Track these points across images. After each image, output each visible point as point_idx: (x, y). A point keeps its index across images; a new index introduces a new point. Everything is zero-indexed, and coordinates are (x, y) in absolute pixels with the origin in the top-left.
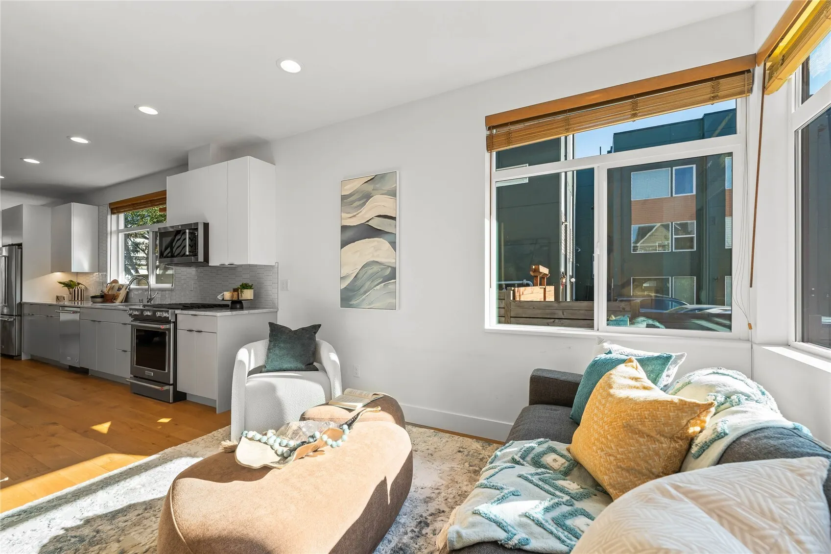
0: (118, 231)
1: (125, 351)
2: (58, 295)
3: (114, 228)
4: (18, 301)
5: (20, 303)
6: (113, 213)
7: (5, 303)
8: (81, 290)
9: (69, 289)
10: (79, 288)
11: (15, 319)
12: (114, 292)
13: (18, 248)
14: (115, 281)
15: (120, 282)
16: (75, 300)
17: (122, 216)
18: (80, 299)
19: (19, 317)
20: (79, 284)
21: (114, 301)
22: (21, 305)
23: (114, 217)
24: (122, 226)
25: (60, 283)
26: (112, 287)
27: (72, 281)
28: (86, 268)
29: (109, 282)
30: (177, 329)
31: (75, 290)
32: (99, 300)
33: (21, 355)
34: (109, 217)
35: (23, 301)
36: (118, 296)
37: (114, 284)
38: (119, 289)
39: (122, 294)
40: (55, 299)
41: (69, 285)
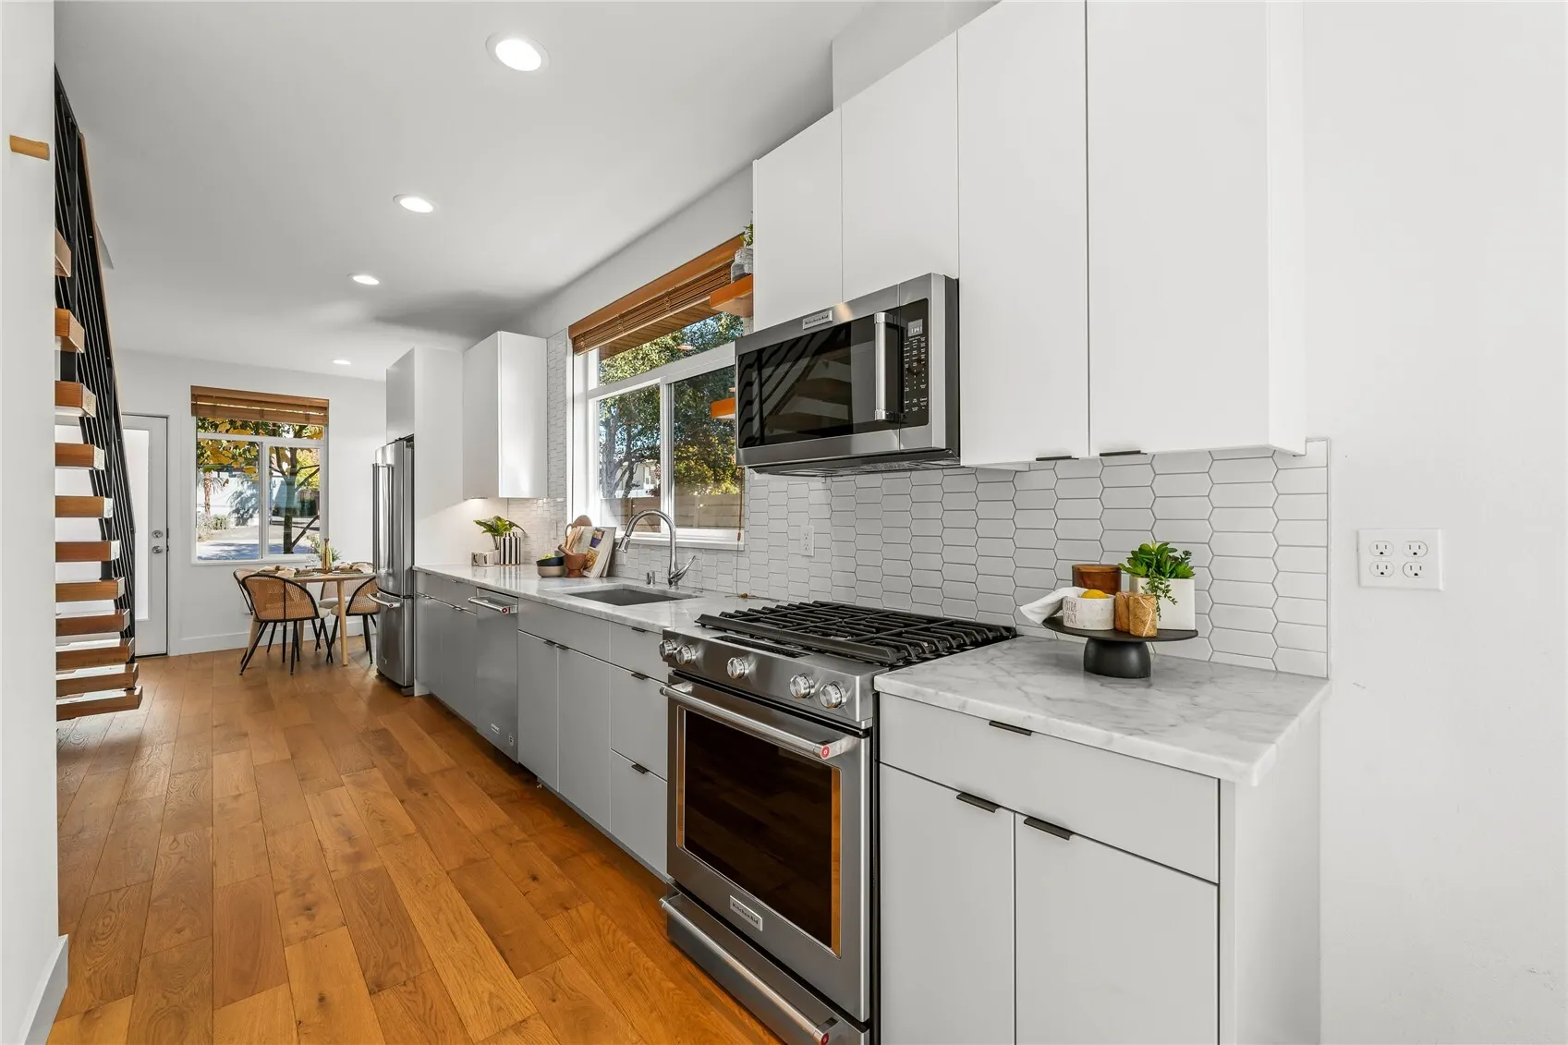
0: (588, 395)
1: (641, 769)
2: (477, 552)
3: (579, 389)
4: (407, 565)
5: (411, 568)
6: (576, 350)
7: (389, 568)
8: (516, 539)
9: (494, 536)
10: (512, 535)
11: (402, 606)
12: (582, 549)
13: (407, 446)
14: (583, 521)
15: (596, 523)
16: (504, 563)
17: (593, 354)
18: (513, 562)
19: (410, 601)
20: (512, 525)
21: (585, 573)
22: (412, 573)
23: (579, 358)
24: (593, 383)
25: (479, 523)
26: (577, 537)
27: (499, 519)
28: (525, 490)
29: (569, 522)
30: (878, 762)
31: (504, 540)
32: (555, 570)
33: (413, 686)
34: (569, 359)
35: (416, 564)
36: (592, 559)
37: (583, 528)
38: (594, 542)
39: (603, 552)
40: (470, 561)
41: (493, 528)
